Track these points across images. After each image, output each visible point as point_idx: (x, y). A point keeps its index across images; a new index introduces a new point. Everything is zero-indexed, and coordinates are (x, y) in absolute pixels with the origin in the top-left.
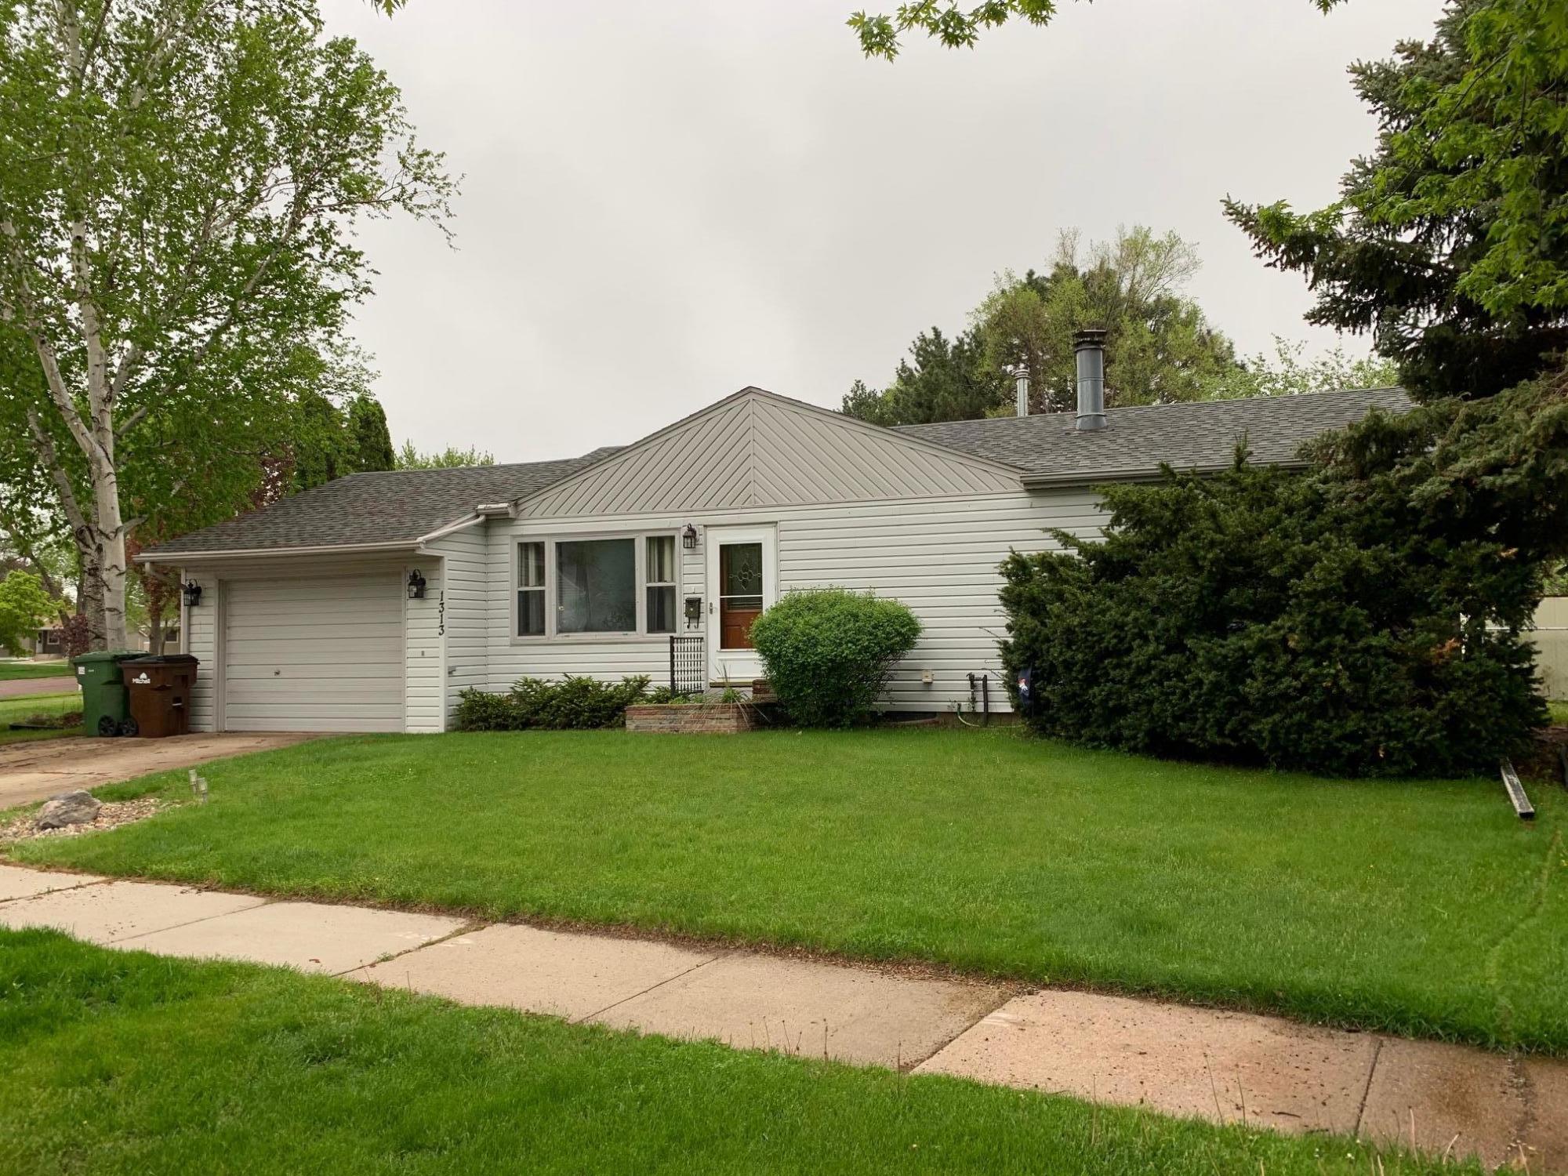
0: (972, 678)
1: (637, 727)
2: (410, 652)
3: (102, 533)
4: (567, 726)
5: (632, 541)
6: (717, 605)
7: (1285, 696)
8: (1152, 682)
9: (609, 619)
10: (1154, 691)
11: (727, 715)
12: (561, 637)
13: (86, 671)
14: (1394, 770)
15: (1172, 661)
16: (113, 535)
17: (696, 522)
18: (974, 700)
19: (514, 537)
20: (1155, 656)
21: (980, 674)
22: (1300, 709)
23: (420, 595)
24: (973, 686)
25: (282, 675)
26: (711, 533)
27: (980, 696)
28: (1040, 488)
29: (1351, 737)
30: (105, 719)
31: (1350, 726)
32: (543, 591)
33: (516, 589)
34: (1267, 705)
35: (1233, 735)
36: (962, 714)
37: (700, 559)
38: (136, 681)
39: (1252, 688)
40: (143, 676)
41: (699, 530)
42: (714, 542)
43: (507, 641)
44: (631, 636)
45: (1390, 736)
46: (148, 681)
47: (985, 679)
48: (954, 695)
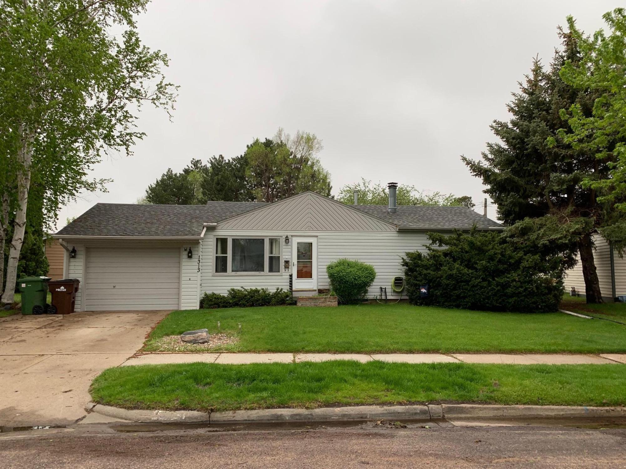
0: (381, 288)
1: (302, 305)
2: (183, 278)
3: (18, 224)
4: (252, 305)
5: (263, 240)
6: (296, 263)
7: (520, 293)
8: (478, 289)
9: (253, 267)
10: (479, 292)
11: (334, 300)
12: (234, 273)
13: (26, 285)
14: (542, 311)
15: (485, 284)
16: (22, 225)
17: (289, 234)
18: (381, 295)
19: (215, 236)
20: (480, 282)
21: (383, 287)
22: (522, 296)
23: (190, 257)
24: (382, 291)
25: (117, 287)
26: (294, 238)
27: (383, 294)
28: (403, 231)
29: (534, 303)
30: (36, 307)
31: (533, 300)
32: (227, 256)
33: (215, 255)
34: (513, 295)
35: (500, 303)
36: (378, 299)
37: (289, 247)
38: (59, 290)
39: (509, 290)
40: (62, 288)
41: (290, 237)
42: (295, 242)
43: (210, 274)
44: (262, 273)
45: (543, 302)
46: (65, 290)
47: (385, 289)
48: (376, 294)
